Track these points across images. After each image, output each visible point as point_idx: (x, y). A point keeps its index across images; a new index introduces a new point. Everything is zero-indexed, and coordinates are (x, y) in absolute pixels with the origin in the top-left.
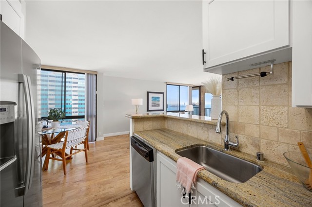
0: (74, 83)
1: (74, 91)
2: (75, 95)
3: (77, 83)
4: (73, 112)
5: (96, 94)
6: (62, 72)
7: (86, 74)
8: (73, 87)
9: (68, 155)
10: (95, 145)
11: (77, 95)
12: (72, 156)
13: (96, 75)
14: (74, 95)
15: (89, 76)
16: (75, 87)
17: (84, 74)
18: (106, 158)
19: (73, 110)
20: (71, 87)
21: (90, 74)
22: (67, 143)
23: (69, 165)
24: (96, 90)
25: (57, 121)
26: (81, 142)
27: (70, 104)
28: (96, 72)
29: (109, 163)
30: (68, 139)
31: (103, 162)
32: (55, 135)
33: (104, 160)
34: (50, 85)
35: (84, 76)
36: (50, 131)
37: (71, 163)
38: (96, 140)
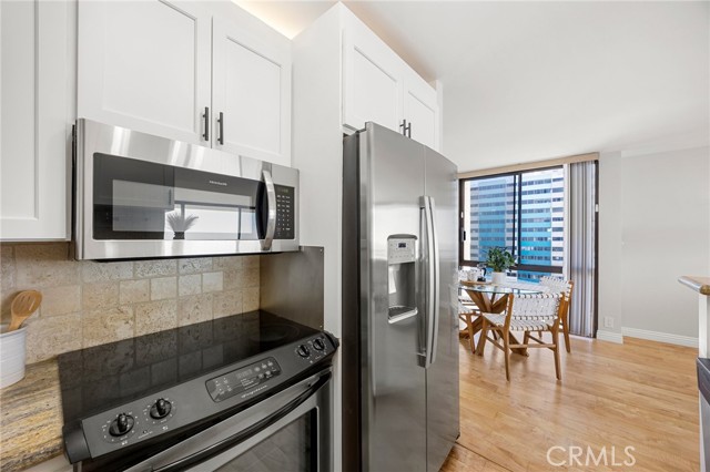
0: (555, 190)
1: (555, 210)
4: (554, 259)
5: (597, 214)
6: (514, 173)
7: (565, 166)
8: (554, 200)
9: (517, 343)
10: (590, 348)
12: (529, 350)
13: (596, 162)
14: (555, 219)
16: (559, 200)
17: (561, 166)
18: (618, 396)
19: (554, 254)
20: (550, 201)
21: (578, 164)
22: (512, 318)
23: (520, 366)
24: (597, 202)
25: (500, 271)
26: (546, 328)
27: (546, 239)
28: (598, 153)
29: (627, 415)
30: (513, 311)
31: (605, 400)
32: (499, 297)
33: (608, 398)
35: (562, 173)
36: (489, 289)
37: (525, 363)
38: (595, 336)
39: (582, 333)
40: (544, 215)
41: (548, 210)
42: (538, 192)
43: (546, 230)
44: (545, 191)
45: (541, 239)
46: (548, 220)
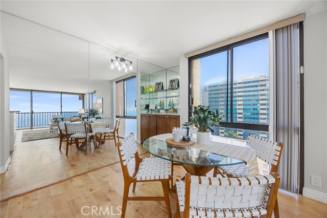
0: (261, 86)
1: (261, 95)
2: (263, 100)
3: (265, 85)
5: (302, 76)
8: (261, 90)
11: (265, 99)
13: (301, 25)
14: (261, 100)
15: (280, 35)
16: (263, 90)
17: (267, 35)
20: (258, 91)
24: (302, 64)
27: (257, 109)
34: (238, 92)
38: (301, 193)
39: (288, 188)
40: (256, 98)
41: (258, 95)
43: (257, 105)
44: (256, 86)
45: (254, 109)
46: (258, 100)
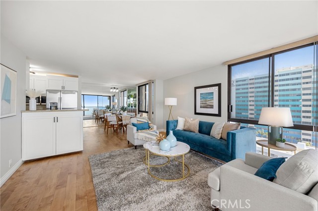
0: (305, 78)
1: (304, 89)
2: (307, 94)
14: (304, 94)
16: (307, 83)
19: (303, 114)
20: (300, 84)
41: (299, 89)
42: (292, 79)
43: (297, 100)
44: (297, 79)
45: (295, 106)
46: (299, 95)
